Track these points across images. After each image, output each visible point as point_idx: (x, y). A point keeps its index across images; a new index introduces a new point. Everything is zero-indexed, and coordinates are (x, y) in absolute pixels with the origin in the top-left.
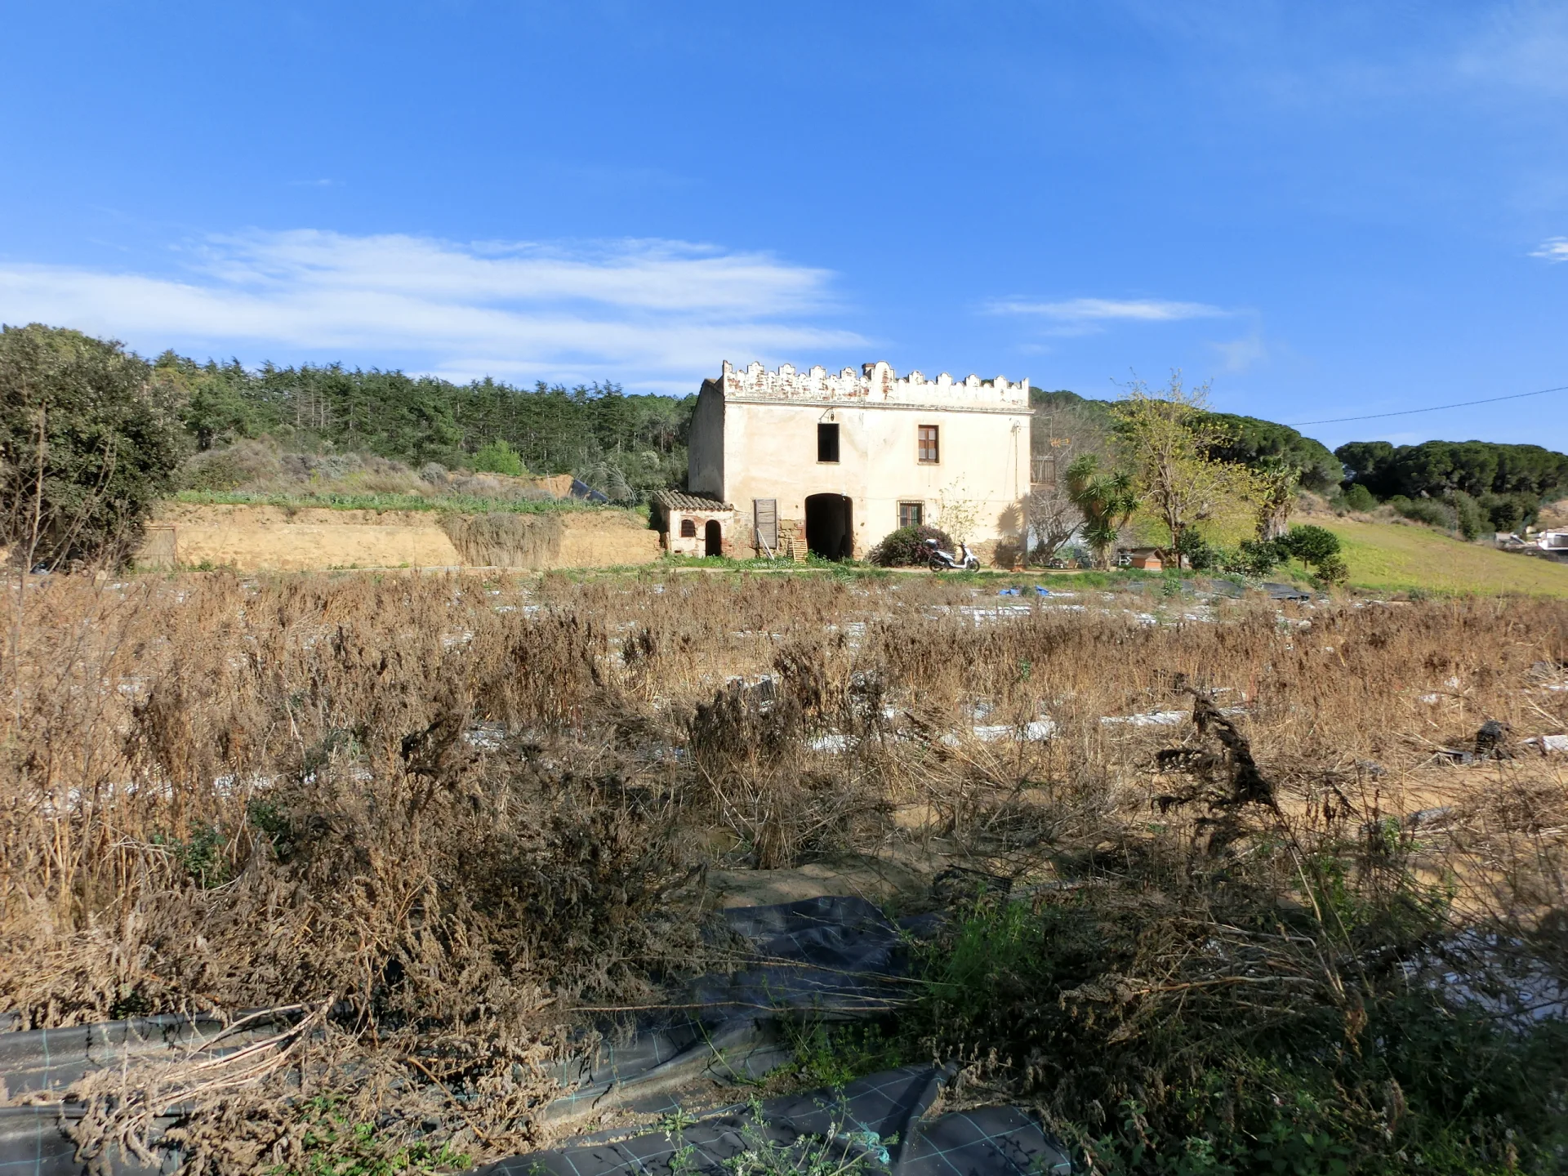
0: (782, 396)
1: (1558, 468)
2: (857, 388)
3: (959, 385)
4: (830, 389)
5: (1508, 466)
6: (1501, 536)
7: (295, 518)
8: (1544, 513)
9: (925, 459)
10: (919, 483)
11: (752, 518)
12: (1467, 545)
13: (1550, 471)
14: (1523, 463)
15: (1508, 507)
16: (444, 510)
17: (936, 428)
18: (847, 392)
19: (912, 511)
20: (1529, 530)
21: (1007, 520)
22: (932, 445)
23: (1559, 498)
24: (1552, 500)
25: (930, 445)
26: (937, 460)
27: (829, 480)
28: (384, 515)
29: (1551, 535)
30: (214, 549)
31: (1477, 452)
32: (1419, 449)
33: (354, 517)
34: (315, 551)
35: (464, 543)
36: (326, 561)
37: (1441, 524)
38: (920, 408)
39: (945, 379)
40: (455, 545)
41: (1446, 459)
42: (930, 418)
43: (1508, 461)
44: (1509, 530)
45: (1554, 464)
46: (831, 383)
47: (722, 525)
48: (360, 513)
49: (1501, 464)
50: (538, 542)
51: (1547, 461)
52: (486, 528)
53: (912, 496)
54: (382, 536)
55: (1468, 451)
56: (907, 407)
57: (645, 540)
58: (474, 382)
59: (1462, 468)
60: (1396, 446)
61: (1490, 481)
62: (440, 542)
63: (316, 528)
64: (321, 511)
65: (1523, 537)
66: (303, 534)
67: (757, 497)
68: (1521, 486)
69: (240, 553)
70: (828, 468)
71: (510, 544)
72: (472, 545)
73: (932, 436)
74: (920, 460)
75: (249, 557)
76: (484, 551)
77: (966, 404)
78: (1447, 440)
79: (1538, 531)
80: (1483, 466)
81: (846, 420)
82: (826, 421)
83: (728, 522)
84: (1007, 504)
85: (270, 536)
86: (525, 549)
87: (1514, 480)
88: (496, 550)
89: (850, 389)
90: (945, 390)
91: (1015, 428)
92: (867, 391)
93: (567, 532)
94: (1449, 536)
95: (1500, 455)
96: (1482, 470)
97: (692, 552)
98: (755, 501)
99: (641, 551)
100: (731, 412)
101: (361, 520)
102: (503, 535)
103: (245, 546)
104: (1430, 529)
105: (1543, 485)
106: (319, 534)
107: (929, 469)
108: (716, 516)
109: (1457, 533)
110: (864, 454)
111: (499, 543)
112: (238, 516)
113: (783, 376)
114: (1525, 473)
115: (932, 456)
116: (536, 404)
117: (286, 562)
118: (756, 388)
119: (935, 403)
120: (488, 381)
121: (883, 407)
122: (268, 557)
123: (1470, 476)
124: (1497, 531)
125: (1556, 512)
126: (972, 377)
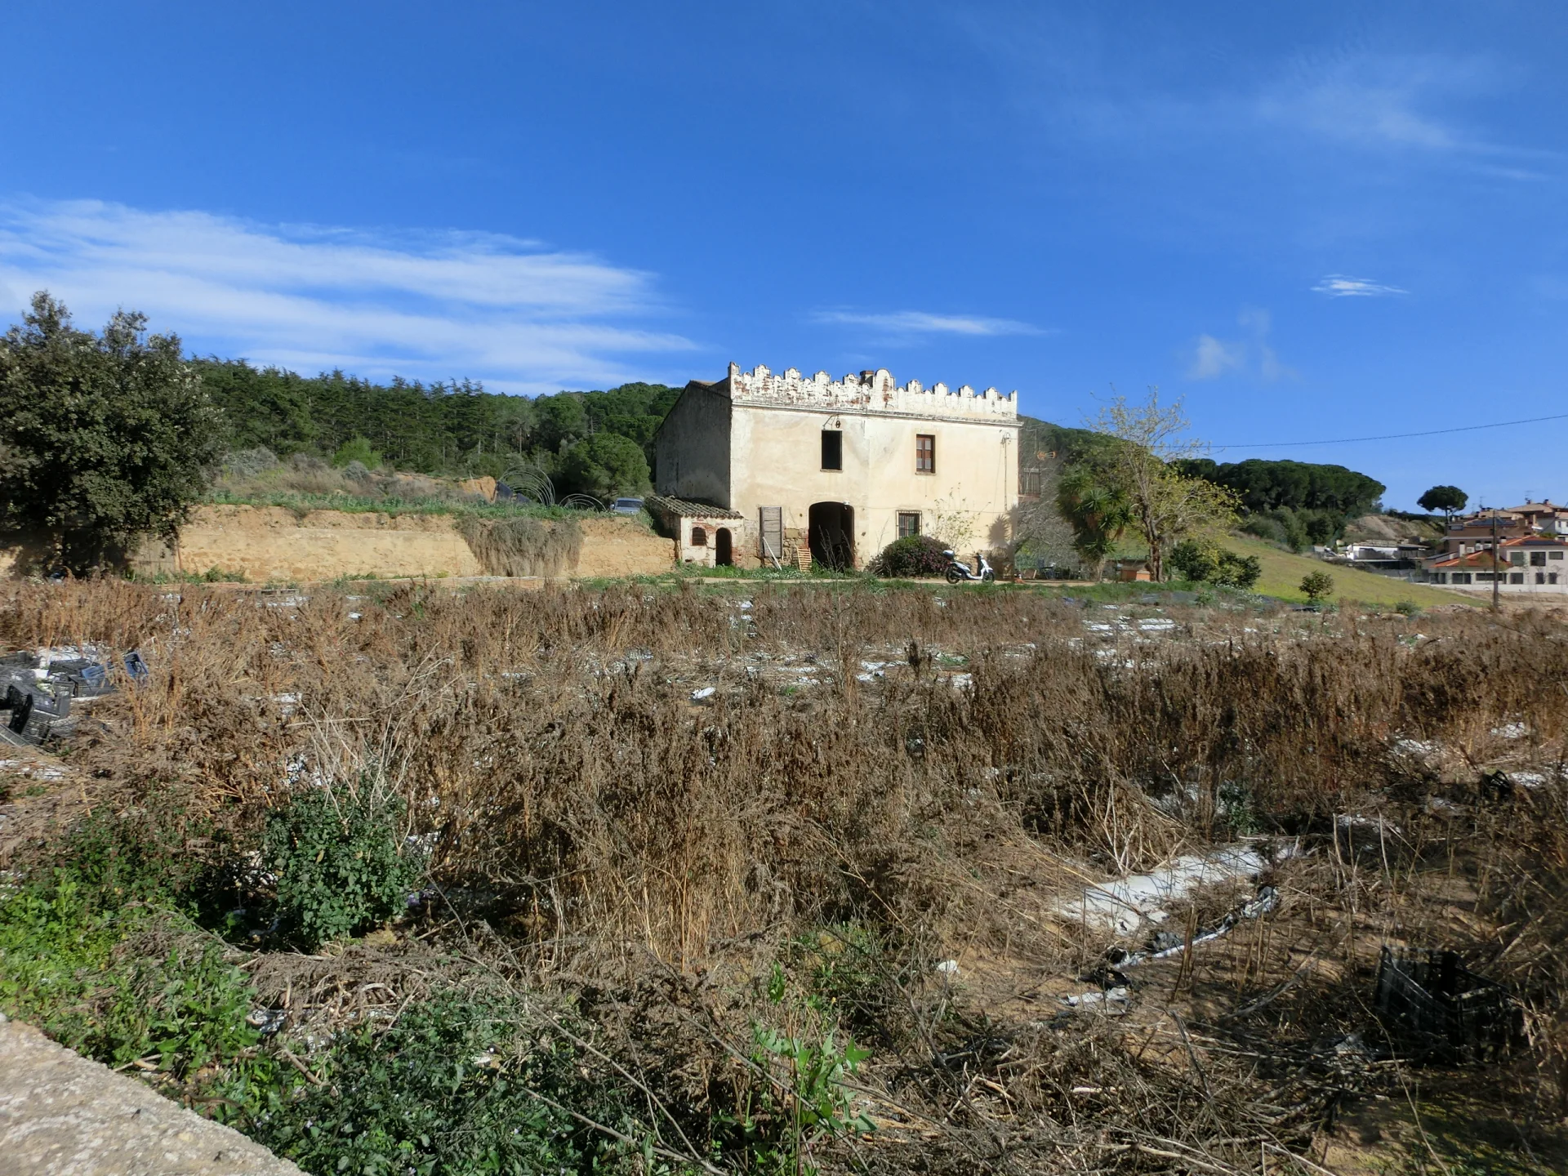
0: (788, 401)
1: (1359, 487)
2: (859, 396)
3: (954, 395)
4: (834, 395)
5: (1319, 483)
6: (1319, 549)
7: (306, 520)
8: (1349, 528)
9: (921, 469)
10: (917, 493)
11: (757, 526)
12: (1296, 557)
13: (1352, 489)
14: (1332, 482)
15: (1321, 522)
16: (461, 514)
17: (932, 438)
18: (850, 399)
19: (910, 520)
20: (1338, 542)
21: (997, 531)
22: (928, 455)
23: (1360, 515)
24: (1355, 517)
25: (927, 455)
26: (933, 470)
27: (832, 488)
28: (399, 518)
29: (1357, 548)
30: (220, 556)
31: (1292, 471)
32: (1240, 467)
33: (367, 520)
34: (328, 557)
35: (484, 551)
36: (340, 570)
37: (1271, 537)
38: (919, 417)
39: (941, 389)
40: (475, 553)
41: (1266, 477)
42: (927, 428)
43: (1318, 480)
44: (1323, 544)
45: (1356, 483)
46: (835, 388)
47: (733, 533)
48: (373, 516)
49: (1312, 482)
50: (560, 550)
51: (1351, 480)
52: (508, 535)
53: (910, 505)
54: (400, 542)
55: (1284, 469)
56: (906, 416)
57: (661, 549)
58: (322, 374)
59: (1279, 485)
60: (1218, 464)
61: (1303, 498)
62: (460, 549)
63: (330, 533)
64: (331, 513)
65: (1335, 550)
66: (317, 539)
67: (762, 504)
68: (1329, 503)
69: (248, 560)
70: (831, 476)
71: (532, 551)
72: (493, 553)
73: (928, 447)
74: (918, 470)
75: (257, 564)
76: (504, 559)
77: (961, 413)
78: (1264, 458)
79: (1346, 545)
80: (1297, 484)
81: (850, 426)
82: (828, 428)
83: (739, 530)
84: (996, 516)
85: (281, 541)
86: (546, 557)
87: (1323, 497)
88: (517, 558)
89: (852, 396)
90: (941, 400)
91: (1004, 441)
92: (868, 398)
93: (586, 539)
94: (1280, 549)
95: (1311, 475)
96: (1297, 487)
97: (703, 561)
98: (760, 509)
99: (657, 560)
100: (738, 415)
101: (374, 524)
102: (526, 542)
103: (252, 553)
104: (1263, 541)
105: (1346, 502)
106: (333, 539)
107: (925, 479)
108: (727, 523)
109: (1286, 546)
110: (865, 463)
111: (520, 551)
112: (243, 517)
113: (789, 380)
114: (1332, 492)
115: (928, 466)
116: (393, 400)
117: (297, 571)
118: (763, 392)
119: (932, 412)
120: (337, 374)
121: (884, 415)
122: (277, 564)
123: (1285, 492)
124: (1314, 543)
125: (1359, 527)
126: (966, 388)
